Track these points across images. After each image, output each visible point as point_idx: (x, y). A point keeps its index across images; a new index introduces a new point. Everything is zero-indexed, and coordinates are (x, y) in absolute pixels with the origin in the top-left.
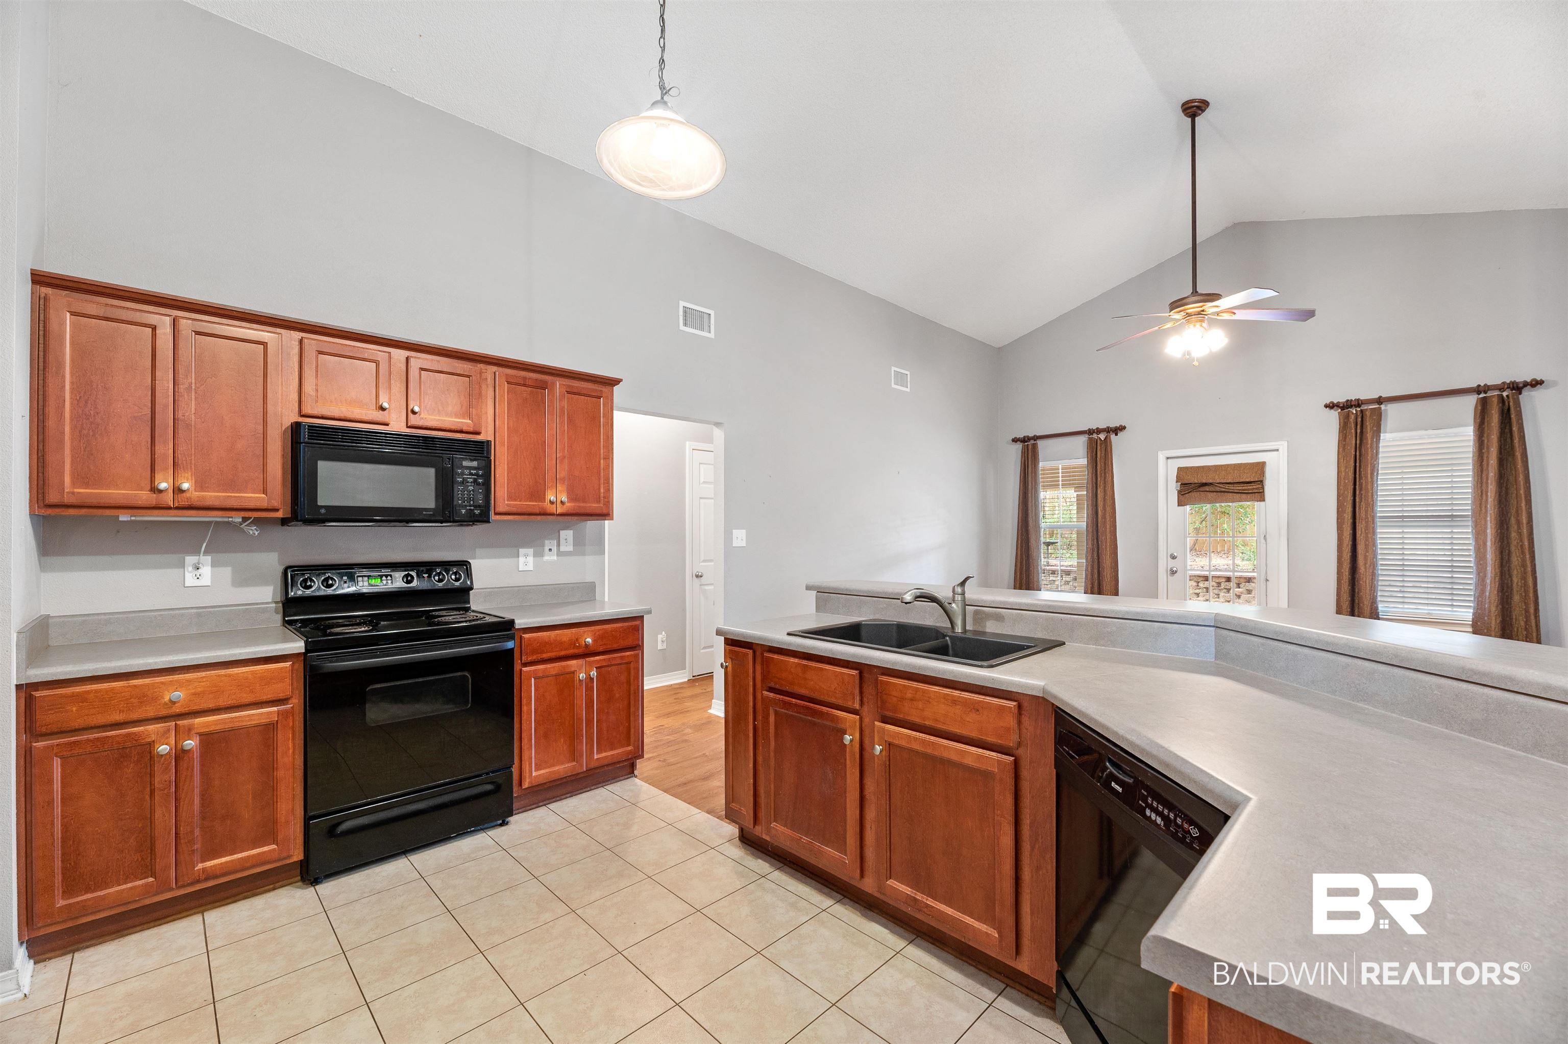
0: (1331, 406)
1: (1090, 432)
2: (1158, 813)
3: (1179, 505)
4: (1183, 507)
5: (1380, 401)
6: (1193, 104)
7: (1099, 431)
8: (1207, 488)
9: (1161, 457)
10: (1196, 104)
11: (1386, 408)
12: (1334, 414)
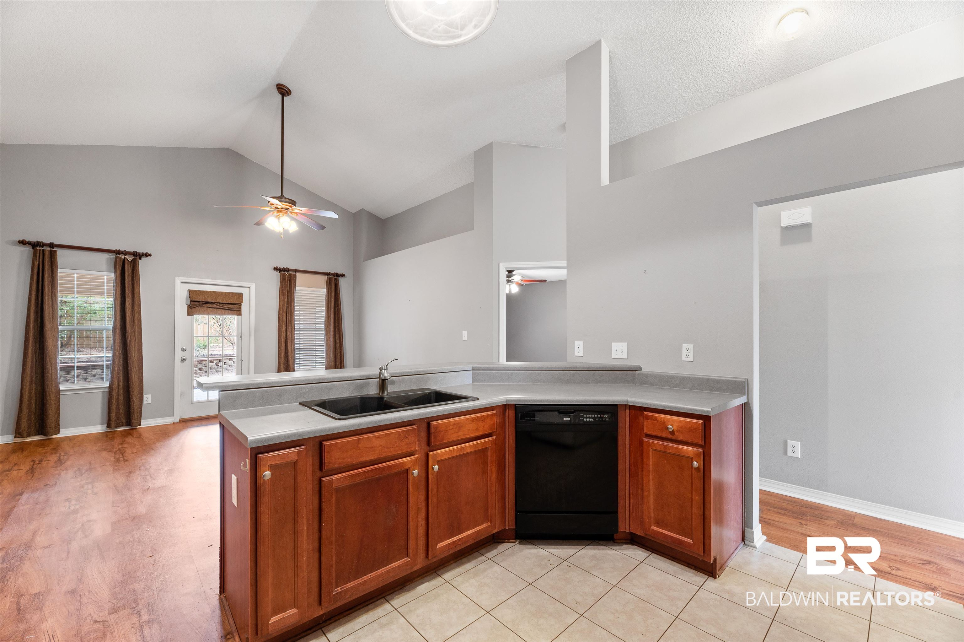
0: (276, 269)
1: (118, 252)
2: (589, 418)
3: (188, 315)
4: (191, 316)
5: (296, 271)
6: (285, 88)
7: (126, 253)
8: (208, 305)
9: (178, 281)
10: (286, 89)
11: (298, 275)
12: (277, 273)
